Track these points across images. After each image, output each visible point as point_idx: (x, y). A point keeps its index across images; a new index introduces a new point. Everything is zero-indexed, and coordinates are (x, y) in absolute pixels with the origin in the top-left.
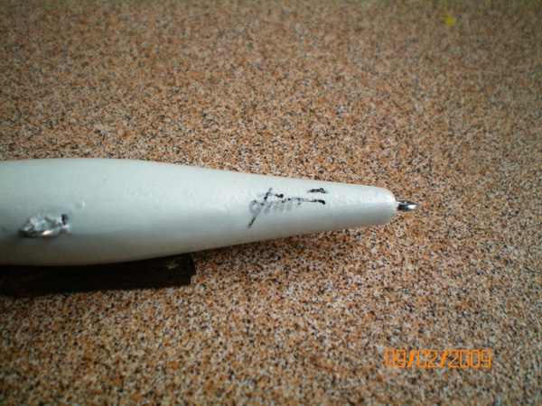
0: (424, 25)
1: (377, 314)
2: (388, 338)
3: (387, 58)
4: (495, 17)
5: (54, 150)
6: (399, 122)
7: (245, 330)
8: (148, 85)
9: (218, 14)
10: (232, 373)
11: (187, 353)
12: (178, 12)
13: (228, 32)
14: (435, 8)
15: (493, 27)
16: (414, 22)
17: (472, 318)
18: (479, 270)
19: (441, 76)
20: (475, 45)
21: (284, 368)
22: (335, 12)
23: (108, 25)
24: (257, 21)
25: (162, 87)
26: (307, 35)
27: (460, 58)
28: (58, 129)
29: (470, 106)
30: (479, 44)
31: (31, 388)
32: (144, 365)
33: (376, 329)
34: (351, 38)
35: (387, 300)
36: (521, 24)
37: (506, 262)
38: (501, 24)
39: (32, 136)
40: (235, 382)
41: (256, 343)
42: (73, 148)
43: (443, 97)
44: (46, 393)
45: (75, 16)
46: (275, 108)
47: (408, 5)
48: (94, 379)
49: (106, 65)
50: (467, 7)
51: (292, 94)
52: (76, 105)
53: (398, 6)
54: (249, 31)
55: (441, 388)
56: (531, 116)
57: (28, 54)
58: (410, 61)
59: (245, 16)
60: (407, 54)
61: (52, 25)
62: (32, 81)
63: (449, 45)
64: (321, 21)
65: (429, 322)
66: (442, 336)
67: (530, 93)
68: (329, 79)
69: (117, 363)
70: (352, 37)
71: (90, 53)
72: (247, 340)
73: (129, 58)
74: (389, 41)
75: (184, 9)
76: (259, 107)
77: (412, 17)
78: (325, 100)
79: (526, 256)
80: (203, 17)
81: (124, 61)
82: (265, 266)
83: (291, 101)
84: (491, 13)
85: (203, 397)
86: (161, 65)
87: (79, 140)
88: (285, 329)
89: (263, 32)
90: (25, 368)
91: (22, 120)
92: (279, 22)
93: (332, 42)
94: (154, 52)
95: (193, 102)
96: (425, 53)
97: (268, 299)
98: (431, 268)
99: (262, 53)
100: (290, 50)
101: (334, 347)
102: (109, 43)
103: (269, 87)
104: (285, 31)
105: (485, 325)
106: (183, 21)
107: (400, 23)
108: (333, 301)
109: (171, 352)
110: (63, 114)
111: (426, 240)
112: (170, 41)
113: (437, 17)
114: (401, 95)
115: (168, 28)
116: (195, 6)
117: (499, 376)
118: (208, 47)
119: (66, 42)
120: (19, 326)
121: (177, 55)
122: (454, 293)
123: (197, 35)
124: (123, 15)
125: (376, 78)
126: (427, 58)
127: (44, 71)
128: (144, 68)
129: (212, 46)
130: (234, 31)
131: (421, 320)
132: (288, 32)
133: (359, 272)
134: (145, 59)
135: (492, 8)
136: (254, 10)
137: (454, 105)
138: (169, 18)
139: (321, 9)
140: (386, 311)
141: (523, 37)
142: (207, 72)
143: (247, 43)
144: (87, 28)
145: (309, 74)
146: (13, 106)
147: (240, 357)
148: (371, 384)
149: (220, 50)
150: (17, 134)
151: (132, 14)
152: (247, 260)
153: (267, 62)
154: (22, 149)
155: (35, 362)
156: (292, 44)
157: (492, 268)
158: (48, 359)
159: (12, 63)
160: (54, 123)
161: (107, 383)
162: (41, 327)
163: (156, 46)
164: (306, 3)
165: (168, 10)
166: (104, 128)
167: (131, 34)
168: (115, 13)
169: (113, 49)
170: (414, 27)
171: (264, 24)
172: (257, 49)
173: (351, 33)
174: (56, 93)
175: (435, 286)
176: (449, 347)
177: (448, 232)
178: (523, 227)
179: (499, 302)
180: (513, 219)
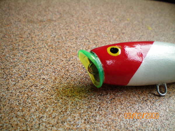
0: (143, 30)
4: (162, 26)
5: (27, 88)
8: (57, 59)
9: (72, 32)
12: (57, 31)
13: (79, 37)
14: (143, 25)
15: (163, 29)
16: (139, 29)
22: (113, 28)
23: (32, 38)
24: (88, 33)
25: (63, 59)
26: (107, 36)
28: (26, 80)
30: (162, 35)
34: (122, 36)
36: (170, 27)
38: (165, 28)
39: (15, 84)
42: (36, 87)
45: (17, 35)
47: (134, 25)
49: (37, 52)
50: (152, 24)
52: (30, 69)
53: (132, 25)
54: (86, 37)
57: (2, 51)
59: (83, 31)
61: (9, 39)
62: (8, 61)
63: (153, 36)
64: (109, 32)
71: (28, 48)
73: (45, 49)
74: (135, 36)
75: (59, 30)
77: (137, 28)
80: (67, 33)
81: (44, 51)
82: (133, 124)
84: (160, 25)
86: (59, 51)
87: (37, 83)
89: (91, 36)
91: (9, 77)
92: (96, 33)
93: (116, 38)
94: (54, 46)
95: (77, 64)
99: (95, 44)
100: (103, 42)
102: (35, 44)
104: (99, 36)
106: (61, 34)
107: (135, 30)
112: (59, 42)
113: (145, 27)
115: (56, 37)
116: (63, 29)
119: (17, 45)
121: (63, 47)
123: (68, 39)
124: (37, 34)
127: (11, 57)
128: (53, 52)
129: (75, 43)
130: (81, 37)
132: (100, 36)
134: (52, 49)
135: (160, 23)
136: (85, 29)
138: (55, 34)
139: (107, 28)
141: (173, 31)
144: (24, 39)
146: (2, 72)
149: (79, 44)
150: (8, 83)
151: (40, 33)
152: (125, 123)
154: (13, 90)
156: (103, 40)
160: (23, 77)
163: (54, 44)
164: (101, 26)
165: (53, 31)
166: (46, 77)
167: (43, 40)
168: (33, 33)
169: (37, 46)
170: (140, 31)
171: (90, 34)
172: (92, 42)
173: (121, 34)
174: (20, 65)
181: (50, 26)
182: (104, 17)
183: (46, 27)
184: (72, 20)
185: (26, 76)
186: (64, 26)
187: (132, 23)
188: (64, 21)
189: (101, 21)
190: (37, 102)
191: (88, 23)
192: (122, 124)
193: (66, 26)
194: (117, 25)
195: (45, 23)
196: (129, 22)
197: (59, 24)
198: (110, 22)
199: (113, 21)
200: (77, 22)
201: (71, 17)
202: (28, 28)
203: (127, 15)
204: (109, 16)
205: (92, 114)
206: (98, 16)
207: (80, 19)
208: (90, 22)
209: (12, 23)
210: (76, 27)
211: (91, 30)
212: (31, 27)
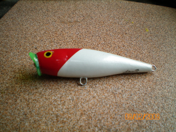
0: (141, 32)
1: (144, 99)
2: (148, 104)
3: (134, 40)
4: (158, 29)
6: (140, 56)
9: (90, 31)
11: (104, 111)
12: (80, 30)
13: (94, 35)
14: (143, 27)
15: (158, 31)
17: (165, 99)
18: (165, 88)
19: (148, 44)
20: (154, 36)
21: (127, 112)
22: (119, 29)
23: (63, 34)
26: (114, 36)
27: (151, 40)
29: (156, 51)
31: (70, 121)
32: (95, 114)
33: (145, 102)
34: (125, 36)
35: (146, 96)
36: (164, 30)
37: (170, 86)
38: (160, 30)
40: (117, 116)
43: (149, 49)
44: (74, 122)
45: (54, 32)
47: (136, 27)
48: (85, 118)
49: (66, 45)
50: (151, 26)
51: (114, 50)
53: (134, 27)
54: (99, 35)
55: (161, 113)
56: (170, 53)
57: (44, 42)
58: (140, 41)
59: (97, 31)
60: (139, 39)
61: (48, 35)
63: (148, 37)
64: (116, 32)
65: (156, 100)
66: (159, 103)
67: (169, 47)
68: (121, 46)
69: (89, 114)
71: (61, 42)
72: (117, 107)
73: (71, 43)
74: (134, 36)
77: (138, 30)
78: (122, 52)
79: (174, 85)
80: (87, 32)
82: (117, 91)
83: (114, 52)
85: (110, 119)
86: (80, 45)
88: (125, 104)
89: (103, 35)
90: (68, 117)
92: (106, 33)
93: (120, 37)
96: (143, 39)
97: (120, 98)
98: (154, 89)
99: (104, 40)
100: (110, 39)
101: (136, 107)
102: (65, 39)
103: (108, 49)
105: (168, 100)
106: (82, 33)
107: (135, 31)
108: (134, 97)
109: (101, 111)
111: (152, 82)
112: (80, 38)
113: (144, 29)
114: (139, 50)
115: (79, 35)
116: (84, 29)
117: (173, 110)
119: (53, 39)
120: (63, 108)
121: (83, 42)
122: (160, 94)
123: (87, 37)
124: (66, 32)
125: (132, 45)
127: (50, 47)
129: (91, 39)
131: (154, 100)
132: (109, 35)
133: (139, 90)
134: (75, 43)
135: (157, 26)
136: (99, 30)
137: (152, 51)
138: (79, 32)
139: (116, 29)
140: (146, 98)
142: (92, 46)
143: (100, 38)
144: (58, 35)
145: (116, 45)
147: (116, 111)
149: (93, 40)
151: (69, 31)
153: (106, 43)
155: (70, 115)
157: (167, 88)
158: (73, 115)
159: (41, 45)
161: (88, 118)
162: (69, 108)
163: (77, 40)
164: (111, 27)
165: (78, 30)
167: (70, 37)
168: (64, 31)
169: (66, 41)
170: (139, 32)
171: (102, 33)
172: (102, 39)
173: (124, 34)
175: (156, 92)
176: (161, 105)
177: (156, 81)
178: (172, 78)
179: (170, 95)
180: (170, 77)
181: (75, 26)
182: (115, 20)
183: (73, 27)
184: (91, 22)
187: (135, 25)
188: (86, 23)
189: (112, 24)
191: (102, 25)
192: (111, 90)
193: (86, 26)
194: (123, 27)
195: (72, 24)
196: (133, 24)
197: (82, 24)
198: (119, 24)
199: (121, 24)
200: (94, 24)
201: (91, 20)
202: (61, 27)
203: (133, 19)
204: (119, 20)
205: (95, 83)
206: (111, 19)
208: (104, 24)
209: (50, 23)
210: (93, 28)
211: (103, 30)
212: (63, 26)
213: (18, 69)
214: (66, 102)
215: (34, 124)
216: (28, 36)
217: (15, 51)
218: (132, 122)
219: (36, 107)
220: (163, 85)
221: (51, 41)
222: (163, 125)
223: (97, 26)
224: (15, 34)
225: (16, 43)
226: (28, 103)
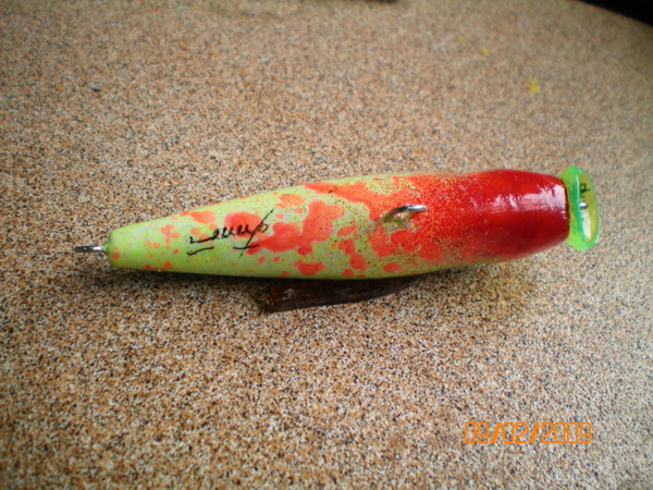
0: (511, 90)
1: (477, 339)
2: (487, 359)
3: (478, 117)
4: (576, 88)
5: (173, 171)
7: (365, 343)
8: (257, 119)
9: (317, 57)
10: (357, 377)
11: (316, 358)
12: (278, 50)
13: (329, 76)
14: (520, 74)
15: (574, 98)
16: (502, 85)
17: (557, 349)
18: (562, 310)
19: (527, 139)
20: (558, 114)
21: (400, 376)
22: (428, 68)
23: (210, 55)
24: (355, 69)
25: (270, 123)
26: (403, 88)
27: (544, 125)
28: (174, 151)
30: (560, 113)
31: (178, 379)
32: (279, 366)
33: (477, 351)
34: (444, 95)
35: (485, 328)
36: (599, 98)
37: (584, 306)
38: (581, 96)
39: (149, 155)
40: (359, 385)
41: (375, 354)
42: (191, 171)
43: (529, 159)
44: (192, 384)
45: (176, 41)
46: (378, 153)
47: (495, 69)
48: (235, 374)
49: (214, 94)
50: (550, 76)
51: (393, 142)
52: (189, 130)
53: (487, 69)
54: (349, 78)
55: (532, 402)
56: (606, 183)
57: (132, 74)
58: (499, 123)
59: (344, 62)
60: (495, 115)
61: (153, 47)
62: (141, 101)
63: (533, 111)
64: (415, 76)
65: (521, 349)
66: (532, 361)
67: (607, 162)
68: (425, 131)
69: (255, 362)
70: (446, 95)
71: (196, 80)
72: (368, 352)
73: (235, 90)
74: (479, 102)
75: (283, 48)
76: (363, 151)
77: (499, 81)
78: (423, 151)
79: (601, 302)
80: (303, 59)
81: (230, 94)
83: (392, 148)
84: (572, 84)
85: (333, 395)
86: (268, 102)
87: (196, 164)
88: (399, 345)
89: (362, 80)
90: (170, 362)
91: (136, 139)
92: (376, 72)
93: (426, 97)
94: (259, 87)
95: (301, 140)
96: (512, 118)
97: (383, 319)
98: (522, 305)
99: (362, 100)
100: (388, 100)
101: (442, 363)
102: (213, 73)
103: (370, 133)
104: (383, 82)
105: (567, 356)
106: (284, 60)
107: (489, 85)
108: (439, 325)
109: (302, 357)
110: (178, 138)
111: (517, 282)
112: (273, 79)
113: (523, 83)
114: (492, 154)
115: (270, 66)
116: (294, 46)
117: (579, 397)
118: (311, 89)
119: (170, 67)
120: (160, 326)
121: (281, 93)
122: (541, 328)
123: (299, 76)
124: (224, 47)
125: (468, 135)
126: (514, 121)
127: (151, 93)
128: (252, 102)
129: (314, 88)
130: (334, 76)
131: (514, 347)
132: (385, 83)
133: (461, 303)
134: (251, 93)
135: (573, 80)
136: (352, 58)
138: (271, 55)
139: (415, 64)
140: (484, 337)
141: (601, 110)
142: (312, 112)
143: (347, 88)
144: (189, 55)
145: (407, 125)
146: (125, 124)
147: (362, 365)
148: (474, 394)
149: (322, 92)
150: (134, 151)
151: (233, 47)
153: (367, 109)
154: (141, 167)
155: (179, 358)
156: (390, 95)
157: (572, 309)
158: (191, 356)
159: (117, 80)
160: (169, 144)
161: (248, 379)
162: (181, 328)
163: (260, 82)
164: (400, 57)
165: (269, 47)
166: (219, 155)
167: (235, 67)
168: (215, 43)
169: (218, 80)
170: (502, 91)
171: (362, 72)
172: (357, 95)
173: (444, 90)
174: (167, 116)
175: (525, 320)
176: (538, 370)
177: (535, 277)
178: (599, 278)
179: (578, 338)
180: (590, 271)
181: (263, 32)
182: (419, 32)
183: (253, 32)
184: (326, 24)
185: (177, 143)
186: (300, 38)
187: (492, 63)
188: (305, 24)
189: (405, 43)
190: (187, 203)
191: (367, 41)
193: (304, 38)
194: (443, 61)
195: (252, 20)
196: (484, 59)
197: (289, 29)
198: (430, 49)
199: (439, 49)
200: (337, 33)
201: (326, 17)
202: (206, 25)
203: (488, 38)
204: (434, 34)
206: (403, 26)
207: (349, 26)
208: (373, 41)
209: (167, 6)
210: (330, 47)
211: (366, 62)
212: (215, 25)
213: (14, 157)
214: (174, 307)
215: (35, 371)
216: (76, 42)
217: (14, 89)
218: (414, 418)
219: (55, 308)
220: (559, 299)
221: (160, 72)
222: (530, 447)
223: (345, 44)
224: (26, 30)
225: (26, 61)
226: (28, 288)
